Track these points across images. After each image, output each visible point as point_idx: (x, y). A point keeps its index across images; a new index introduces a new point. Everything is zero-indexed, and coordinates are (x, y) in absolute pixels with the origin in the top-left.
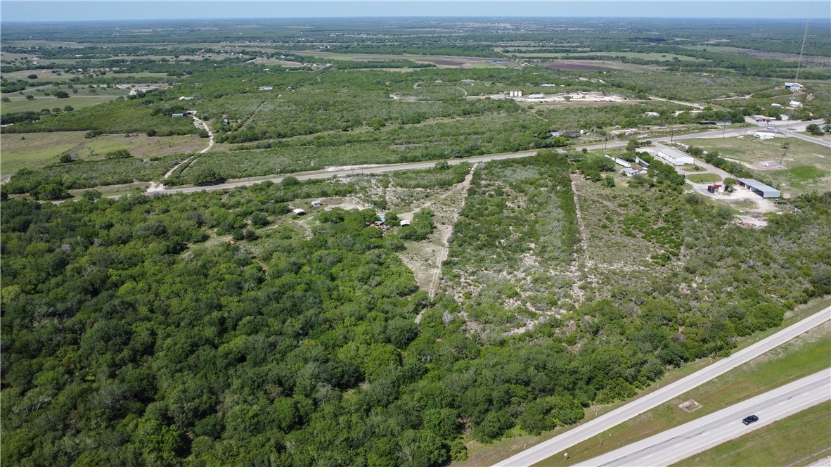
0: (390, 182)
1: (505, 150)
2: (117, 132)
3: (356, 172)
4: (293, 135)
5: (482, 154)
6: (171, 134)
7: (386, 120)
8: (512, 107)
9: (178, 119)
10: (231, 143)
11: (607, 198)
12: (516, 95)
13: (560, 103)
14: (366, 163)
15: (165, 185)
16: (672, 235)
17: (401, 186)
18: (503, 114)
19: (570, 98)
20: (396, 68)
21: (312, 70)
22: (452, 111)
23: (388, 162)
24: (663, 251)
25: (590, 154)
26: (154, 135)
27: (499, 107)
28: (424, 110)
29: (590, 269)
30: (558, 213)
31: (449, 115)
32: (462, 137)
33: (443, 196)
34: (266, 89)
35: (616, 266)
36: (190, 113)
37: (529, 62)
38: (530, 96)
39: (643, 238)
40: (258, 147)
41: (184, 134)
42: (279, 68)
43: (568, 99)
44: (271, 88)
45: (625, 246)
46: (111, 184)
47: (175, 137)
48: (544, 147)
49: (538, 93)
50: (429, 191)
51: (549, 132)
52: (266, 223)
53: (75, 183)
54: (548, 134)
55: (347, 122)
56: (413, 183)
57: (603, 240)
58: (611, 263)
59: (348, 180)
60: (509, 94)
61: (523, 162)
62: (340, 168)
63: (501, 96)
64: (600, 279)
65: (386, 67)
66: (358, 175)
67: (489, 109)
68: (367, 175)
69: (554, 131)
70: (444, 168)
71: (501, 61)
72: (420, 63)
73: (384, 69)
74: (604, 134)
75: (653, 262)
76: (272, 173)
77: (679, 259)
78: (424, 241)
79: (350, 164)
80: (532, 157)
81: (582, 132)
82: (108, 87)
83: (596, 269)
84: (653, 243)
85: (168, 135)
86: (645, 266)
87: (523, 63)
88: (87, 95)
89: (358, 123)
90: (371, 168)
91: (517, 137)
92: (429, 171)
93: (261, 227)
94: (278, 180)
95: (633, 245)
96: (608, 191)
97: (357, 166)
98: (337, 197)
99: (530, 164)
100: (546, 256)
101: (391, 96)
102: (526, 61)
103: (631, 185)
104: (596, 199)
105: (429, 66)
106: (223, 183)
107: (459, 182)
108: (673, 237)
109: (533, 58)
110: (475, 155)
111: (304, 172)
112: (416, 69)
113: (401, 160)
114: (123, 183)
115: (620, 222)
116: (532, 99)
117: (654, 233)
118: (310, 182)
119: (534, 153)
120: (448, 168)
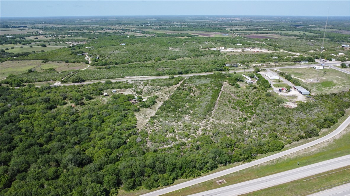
0: (148, 84)
1: (202, 72)
2: (54, 61)
3: (135, 79)
4: (122, 63)
5: (192, 73)
6: (75, 62)
7: (162, 58)
8: (218, 53)
9: (80, 56)
10: (96, 66)
11: (234, 93)
12: (222, 49)
13: (239, 52)
14: (143, 75)
15: (61, 82)
16: (253, 109)
17: (152, 86)
18: (212, 56)
19: (244, 50)
20: (181, 36)
21: (147, 37)
22: (191, 55)
23: (152, 75)
24: (245, 116)
25: (237, 74)
26: (68, 62)
27: (212, 54)
28: (180, 54)
29: (211, 122)
30: (209, 98)
31: (189, 56)
32: (188, 66)
33: (166, 90)
34: (122, 44)
35: (222, 121)
36: (85, 54)
37: (239, 35)
38: (228, 49)
39: (240, 110)
40: (105, 68)
41: (80, 62)
42: (133, 36)
43: (243, 50)
44: (124, 44)
45: (230, 113)
46: (41, 81)
47: (75, 63)
48: (219, 71)
49: (232, 48)
50: (162, 87)
51: (225, 64)
52: (91, 98)
53: (28, 80)
54: (224, 65)
55: (146, 58)
56: (157, 84)
57: (222, 110)
58: (220, 120)
59: (132, 82)
60: (219, 48)
61: (206, 77)
62: (132, 77)
63: (215, 49)
64: (212, 126)
65: (177, 36)
66: (136, 80)
67: (208, 54)
68: (140, 81)
69: (227, 64)
70: (173, 78)
71: (228, 34)
72: (192, 34)
73: (176, 37)
74: (248, 66)
75: (239, 120)
76: (104, 79)
77: (251, 120)
78: (149, 108)
79: (136, 76)
80: (211, 75)
81: (239, 64)
82: (63, 43)
83: (213, 123)
84: (243, 113)
85: (73, 62)
86: (234, 122)
87: (236, 35)
88: (53, 46)
89: (150, 59)
90: (144, 77)
91: (209, 66)
92: (166, 79)
93: (88, 100)
94: (103, 81)
95: (234, 113)
96: (236, 90)
97: (139, 77)
98: (125, 89)
99: (209, 78)
100: (194, 116)
101: (170, 48)
102: (237, 34)
103: (247, 88)
104: (229, 93)
105: (196, 36)
106: (84, 82)
107: (176, 84)
108: (253, 110)
109: (240, 33)
110: (189, 73)
111: (117, 79)
112: (189, 37)
113: (157, 74)
114: (47, 81)
115: (233, 103)
116: (228, 50)
117: (246, 108)
118: (116, 83)
119: (212, 73)
120: (174, 78)
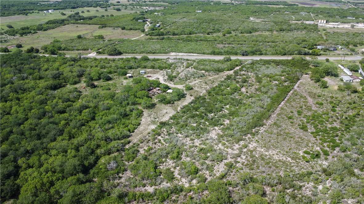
0: (192, 65)
1: (277, 54)
2: (112, 27)
3: (180, 57)
4: (181, 34)
5: (261, 54)
6: (131, 29)
7: (234, 30)
8: (315, 28)
9: (140, 23)
10: (150, 36)
11: (313, 96)
12: (322, 23)
13: (346, 29)
14: (192, 53)
15: (97, 53)
16: (337, 136)
17: (195, 69)
18: (304, 32)
19: (355, 26)
20: (276, 5)
21: (233, 4)
22: (274, 28)
23: (204, 53)
24: (318, 148)
25: (331, 62)
26: (124, 29)
27: (305, 28)
28: (259, 27)
29: (249, 150)
30: (267, 101)
31: (271, 30)
32: (261, 43)
33: (211, 78)
34: (198, 11)
35: (270, 152)
36: (147, 21)
37: (356, 5)
38: (330, 23)
39: (312, 133)
40: (158, 39)
41: (136, 30)
42: (218, 3)
43: (353, 26)
44: (201, 11)
45: (292, 138)
46: (79, 50)
47: (132, 31)
48: (304, 55)
49: (337, 22)
50: (207, 73)
51: (316, 45)
52: (109, 79)
53: (66, 48)
54: (315, 47)
55: (213, 30)
56: (202, 67)
57: (280, 129)
58: (268, 149)
59: (173, 61)
60: (318, 21)
61: (277, 63)
62: (177, 54)
63: (312, 23)
64: (248, 160)
65: (271, 4)
66: (179, 59)
67: (298, 29)
68: (184, 60)
69: (319, 45)
70: (229, 60)
71: (339, 4)
72: (291, 3)
73: (268, 6)
74: (353, 50)
75: (302, 156)
76: (144, 53)
77: (326, 159)
78: (169, 105)
79: (183, 53)
80: (287, 60)
81: (340, 47)
82: (140, 7)
83: (252, 151)
84: (317, 140)
85: (129, 30)
86: (292, 158)
87: (351, 6)
88: (129, 10)
89: (219, 31)
90: (193, 55)
91: (291, 47)
92: (218, 62)
93: (105, 81)
94: (139, 57)
95: (299, 138)
96: (319, 91)
97: (187, 54)
98: (158, 70)
99: (283, 65)
100: (226, 133)
101: (251, 18)
102: (353, 5)
103: (340, 89)
104: (305, 94)
105: (295, 5)
106: (120, 55)
107: (228, 70)
108: (337, 138)
109: (358, 3)
110: (256, 54)
111: (159, 54)
112: (285, 6)
113: (211, 53)
114: (84, 50)
115: (305, 116)
116: (331, 25)
117: (325, 131)
118: (154, 60)
119: (290, 58)
120: (231, 60)
